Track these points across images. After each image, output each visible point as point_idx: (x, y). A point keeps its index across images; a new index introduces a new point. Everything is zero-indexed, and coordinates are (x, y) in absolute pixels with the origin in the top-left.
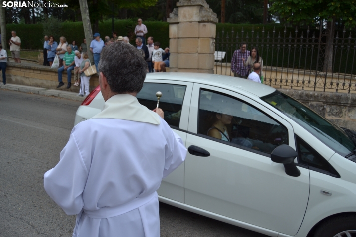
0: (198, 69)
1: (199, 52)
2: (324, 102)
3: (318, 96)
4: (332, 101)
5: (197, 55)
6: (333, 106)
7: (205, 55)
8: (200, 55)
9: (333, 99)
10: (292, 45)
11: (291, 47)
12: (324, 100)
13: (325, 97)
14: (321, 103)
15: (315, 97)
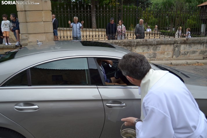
0: (45, 33)
1: (44, 21)
2: (124, 46)
3: (121, 43)
4: (127, 44)
5: (42, 23)
6: (128, 47)
7: (48, 22)
8: (45, 23)
9: (128, 43)
10: (103, 14)
11: (102, 15)
12: (124, 45)
13: (124, 43)
14: (123, 46)
15: (119, 43)
